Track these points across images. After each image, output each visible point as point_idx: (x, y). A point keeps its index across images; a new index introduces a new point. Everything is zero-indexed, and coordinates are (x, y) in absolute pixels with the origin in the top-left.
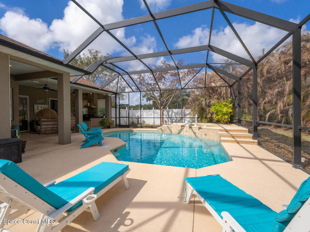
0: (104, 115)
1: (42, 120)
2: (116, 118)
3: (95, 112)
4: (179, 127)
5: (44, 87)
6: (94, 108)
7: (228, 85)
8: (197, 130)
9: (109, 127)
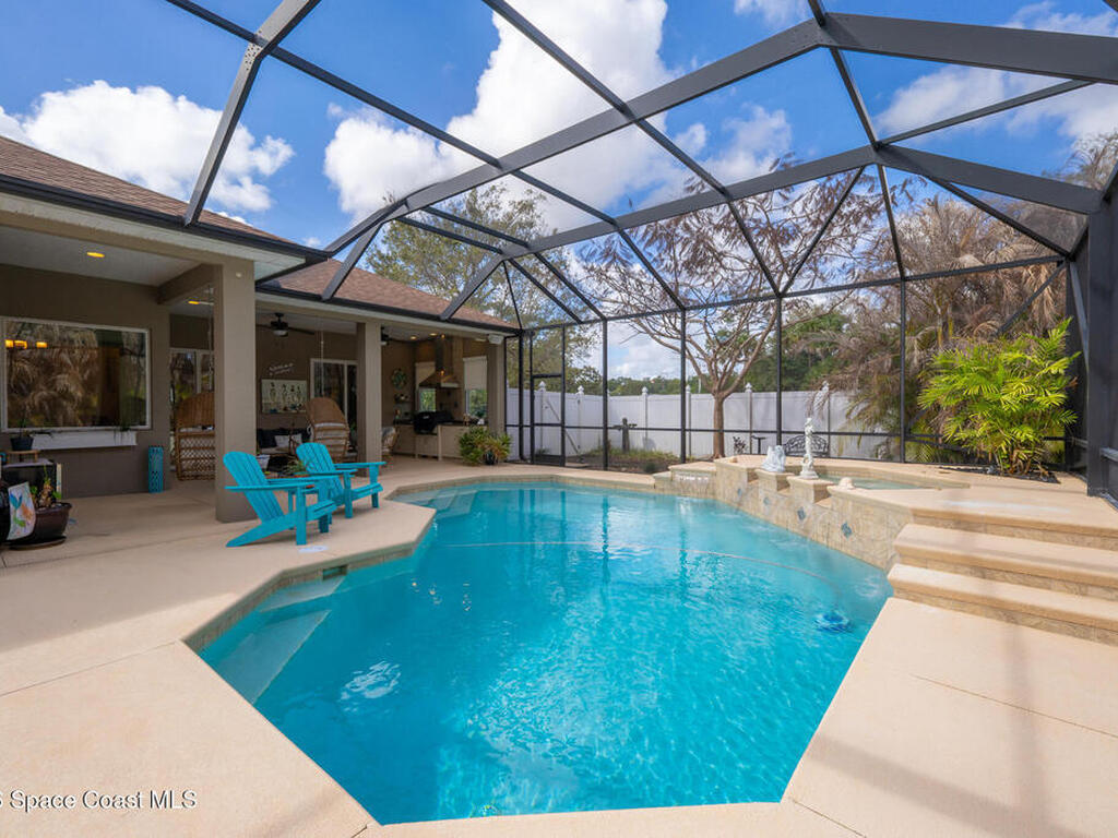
0: (480, 415)
1: (183, 430)
2: (521, 426)
3: (456, 405)
4: (740, 476)
5: (272, 323)
6: (454, 389)
7: (1053, 253)
8: (808, 500)
9: (490, 461)
